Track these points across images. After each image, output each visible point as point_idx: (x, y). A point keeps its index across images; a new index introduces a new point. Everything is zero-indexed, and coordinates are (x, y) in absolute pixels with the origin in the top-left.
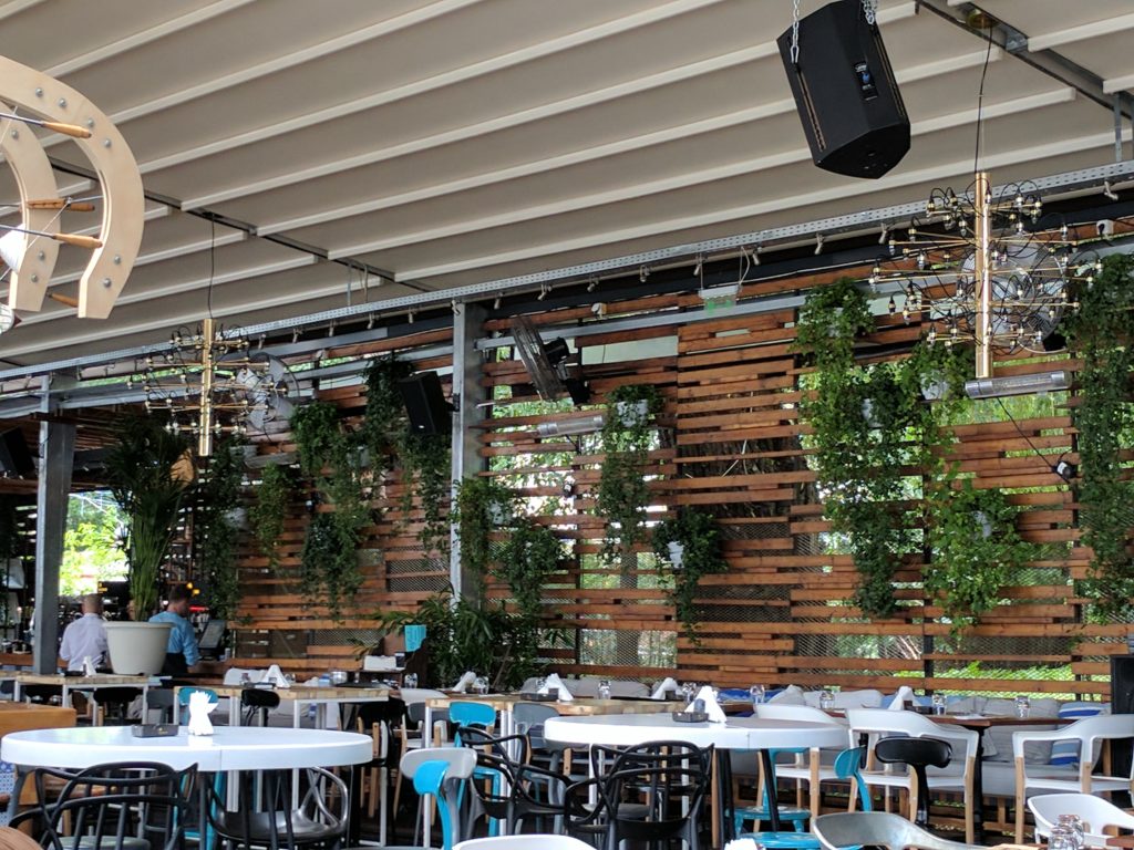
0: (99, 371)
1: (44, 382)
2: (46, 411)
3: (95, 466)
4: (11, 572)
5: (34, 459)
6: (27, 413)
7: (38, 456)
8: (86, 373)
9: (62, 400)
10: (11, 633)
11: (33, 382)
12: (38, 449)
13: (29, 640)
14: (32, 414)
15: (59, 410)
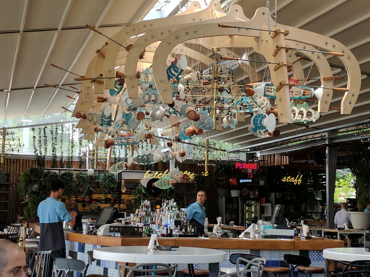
0: (345, 130)
1: (326, 134)
2: (327, 143)
3: (344, 161)
4: (318, 195)
5: (324, 159)
6: (322, 144)
7: (326, 158)
8: (341, 131)
9: (333, 140)
10: (319, 215)
11: (323, 134)
12: (325, 156)
13: (325, 217)
14: (323, 144)
15: (332, 143)
